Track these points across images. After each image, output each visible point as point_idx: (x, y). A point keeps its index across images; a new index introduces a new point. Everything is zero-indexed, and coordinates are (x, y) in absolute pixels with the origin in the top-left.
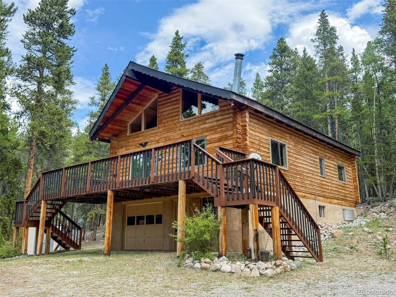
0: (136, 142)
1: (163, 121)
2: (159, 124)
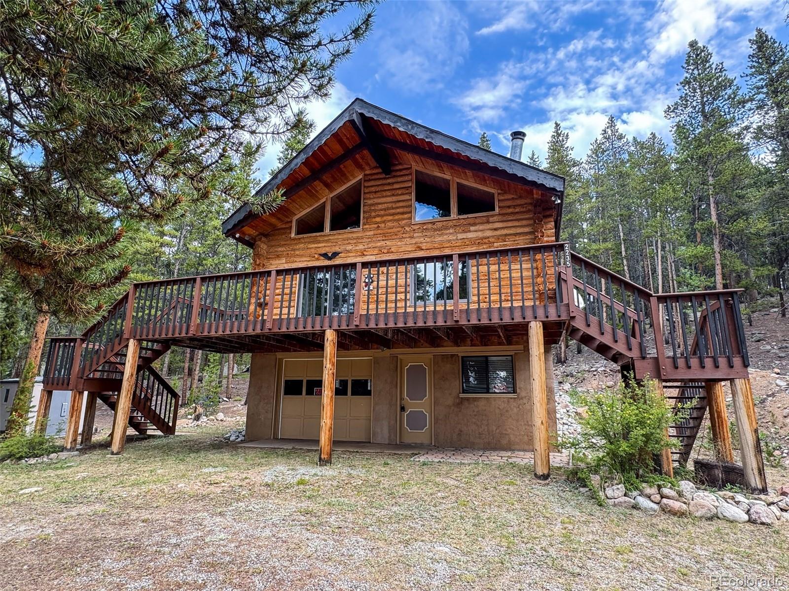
0: (313, 250)
1: (374, 220)
2: (364, 224)
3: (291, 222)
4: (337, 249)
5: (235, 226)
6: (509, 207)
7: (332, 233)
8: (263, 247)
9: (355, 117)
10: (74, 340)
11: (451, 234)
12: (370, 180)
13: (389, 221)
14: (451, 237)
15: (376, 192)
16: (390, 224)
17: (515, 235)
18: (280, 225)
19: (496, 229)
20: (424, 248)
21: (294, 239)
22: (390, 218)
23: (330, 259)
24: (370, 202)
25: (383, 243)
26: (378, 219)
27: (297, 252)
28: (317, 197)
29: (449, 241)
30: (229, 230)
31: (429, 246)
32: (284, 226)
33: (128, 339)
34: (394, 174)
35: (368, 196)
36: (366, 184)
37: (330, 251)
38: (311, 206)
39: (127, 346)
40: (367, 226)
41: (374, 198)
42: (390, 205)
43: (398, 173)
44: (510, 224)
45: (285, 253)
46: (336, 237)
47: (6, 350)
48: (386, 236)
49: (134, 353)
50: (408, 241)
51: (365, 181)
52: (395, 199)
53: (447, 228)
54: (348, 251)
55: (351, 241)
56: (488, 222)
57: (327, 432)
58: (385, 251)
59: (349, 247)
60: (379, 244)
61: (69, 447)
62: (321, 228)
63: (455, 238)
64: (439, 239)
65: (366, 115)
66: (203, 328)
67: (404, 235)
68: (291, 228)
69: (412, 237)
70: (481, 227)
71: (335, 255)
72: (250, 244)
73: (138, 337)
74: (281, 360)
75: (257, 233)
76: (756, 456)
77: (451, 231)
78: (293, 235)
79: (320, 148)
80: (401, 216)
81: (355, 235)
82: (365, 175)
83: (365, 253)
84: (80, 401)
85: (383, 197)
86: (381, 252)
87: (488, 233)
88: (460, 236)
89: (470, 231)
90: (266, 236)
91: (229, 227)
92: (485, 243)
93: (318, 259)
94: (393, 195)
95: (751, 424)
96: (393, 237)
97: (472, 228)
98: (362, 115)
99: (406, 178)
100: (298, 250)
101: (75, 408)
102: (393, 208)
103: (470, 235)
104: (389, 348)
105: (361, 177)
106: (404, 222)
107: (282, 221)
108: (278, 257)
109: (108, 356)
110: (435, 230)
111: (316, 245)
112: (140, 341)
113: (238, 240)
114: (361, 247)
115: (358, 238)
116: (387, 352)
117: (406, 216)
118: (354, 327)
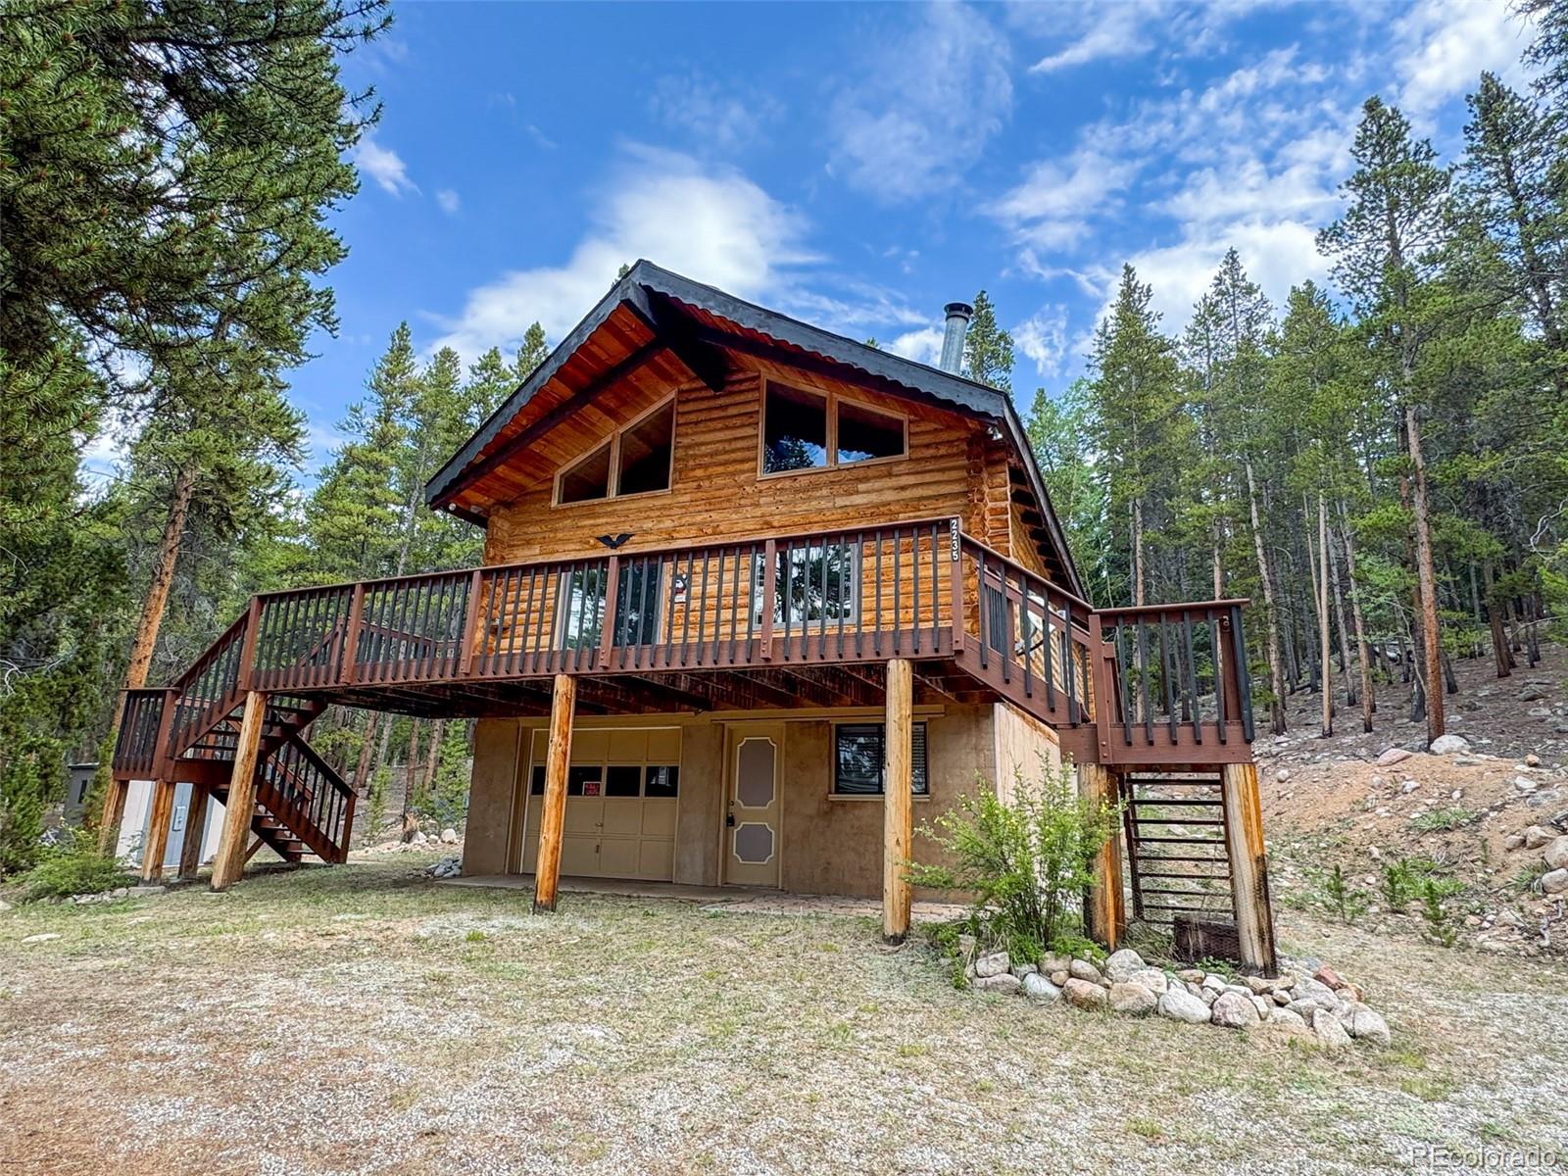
0: (586, 531)
1: (692, 474)
2: (675, 482)
3: (552, 480)
4: (626, 528)
5: (446, 490)
6: (927, 446)
7: (619, 498)
8: (502, 525)
9: (632, 295)
10: (162, 694)
11: (822, 497)
12: (688, 401)
13: (718, 475)
14: (824, 504)
15: (697, 423)
16: (720, 481)
17: (937, 497)
18: (532, 485)
19: (903, 488)
20: (776, 524)
21: (556, 511)
22: (721, 469)
23: (614, 546)
24: (686, 441)
25: (706, 515)
26: (699, 473)
27: (560, 535)
28: (594, 433)
29: (820, 511)
30: (435, 498)
31: (785, 520)
32: (539, 488)
33: (246, 692)
34: (729, 388)
35: (682, 430)
36: (682, 408)
37: (613, 531)
38: (586, 450)
39: (244, 703)
40: (680, 486)
41: (694, 433)
42: (720, 446)
43: (736, 388)
44: (928, 478)
45: (539, 536)
46: (626, 506)
47: (76, 712)
48: (712, 504)
49: (256, 714)
50: (750, 512)
51: (680, 402)
52: (728, 434)
53: (816, 487)
54: (646, 532)
55: (652, 514)
56: (890, 475)
57: (549, 856)
58: (710, 531)
59: (647, 525)
60: (699, 518)
61: (147, 878)
62: (602, 492)
63: (830, 505)
64: (804, 507)
65: (656, 289)
66: (362, 673)
67: (742, 502)
68: (550, 491)
69: (757, 505)
70: (878, 484)
71: (624, 538)
72: (481, 521)
73: (261, 689)
74: (527, 731)
75: (492, 501)
76: (1255, 905)
77: (825, 492)
78: (554, 503)
79: (582, 348)
80: (739, 467)
81: (658, 503)
82: (681, 392)
83: (675, 535)
84: (169, 799)
85: (710, 431)
86: (702, 533)
87: (889, 496)
88: (840, 502)
89: (857, 492)
90: (508, 505)
91: (437, 492)
92: (883, 514)
93: (594, 547)
94: (727, 428)
95: (1251, 847)
96: (724, 505)
97: (862, 487)
98: (647, 289)
99: (750, 396)
100: (563, 529)
101: (161, 811)
102: (726, 452)
103: (858, 500)
104: (709, 709)
105: (672, 395)
106: (743, 477)
107: (536, 478)
108: (528, 543)
109: (215, 720)
110: (797, 491)
111: (591, 522)
112: (264, 694)
113: (457, 513)
114: (668, 524)
115: (663, 507)
116: (705, 717)
117: (746, 466)
118: (601, 670)
